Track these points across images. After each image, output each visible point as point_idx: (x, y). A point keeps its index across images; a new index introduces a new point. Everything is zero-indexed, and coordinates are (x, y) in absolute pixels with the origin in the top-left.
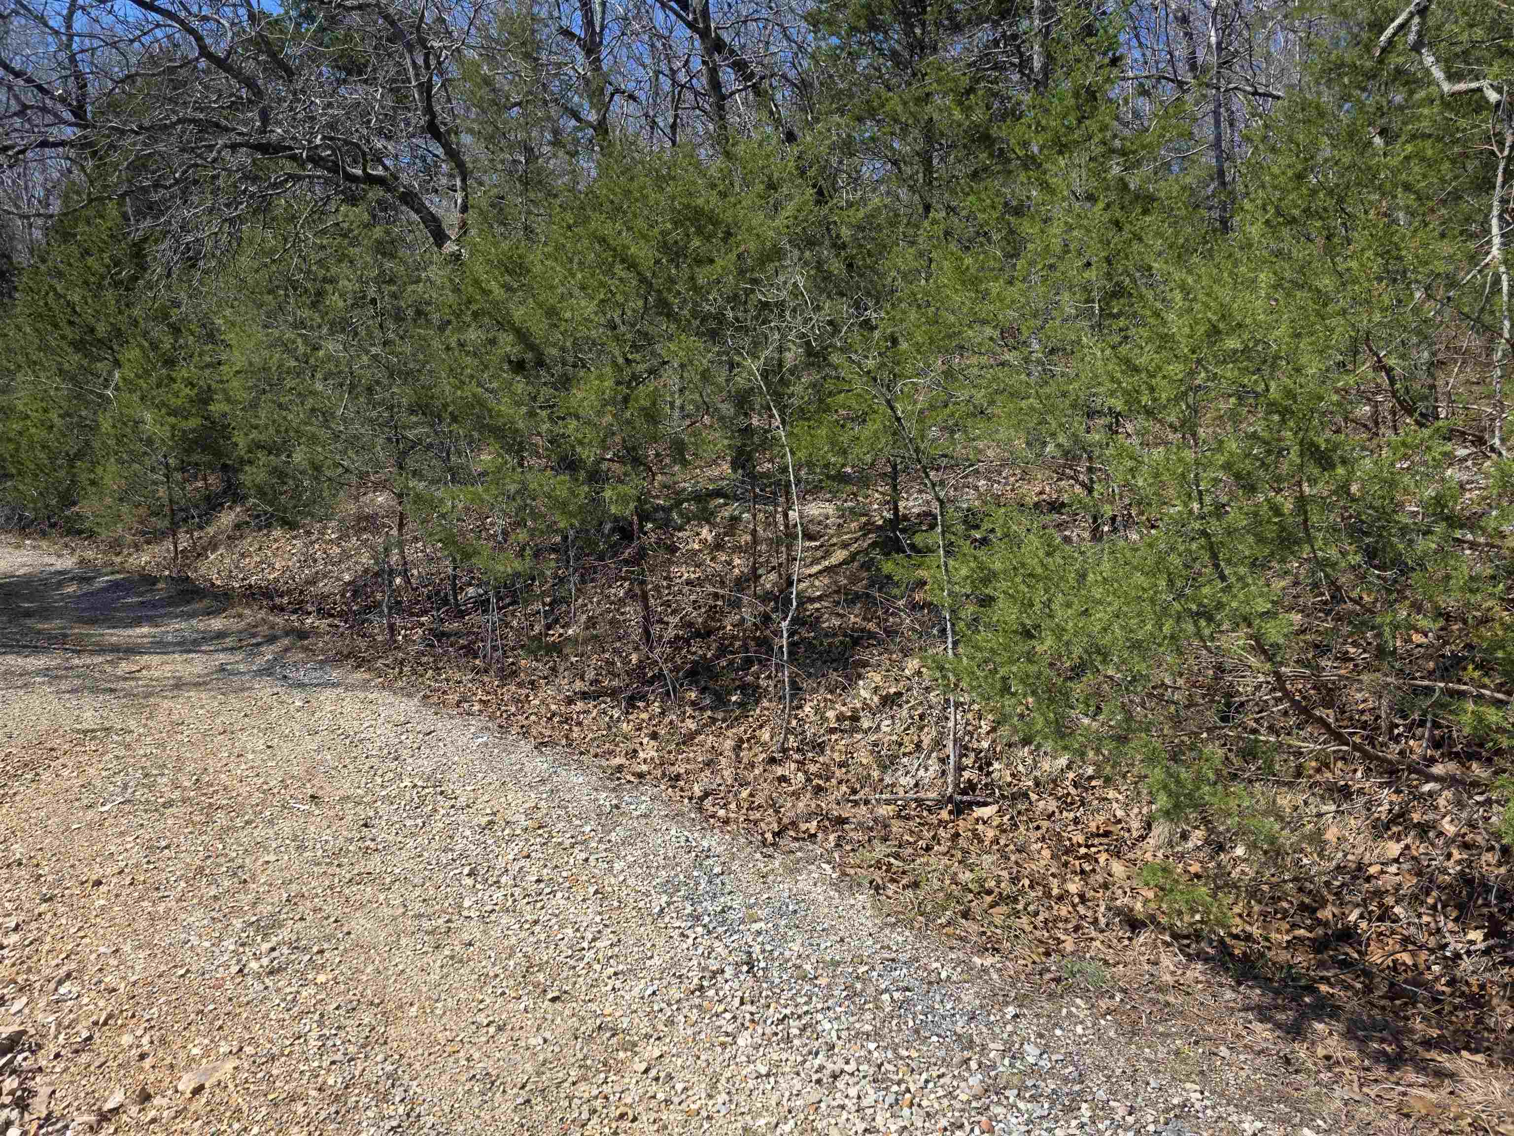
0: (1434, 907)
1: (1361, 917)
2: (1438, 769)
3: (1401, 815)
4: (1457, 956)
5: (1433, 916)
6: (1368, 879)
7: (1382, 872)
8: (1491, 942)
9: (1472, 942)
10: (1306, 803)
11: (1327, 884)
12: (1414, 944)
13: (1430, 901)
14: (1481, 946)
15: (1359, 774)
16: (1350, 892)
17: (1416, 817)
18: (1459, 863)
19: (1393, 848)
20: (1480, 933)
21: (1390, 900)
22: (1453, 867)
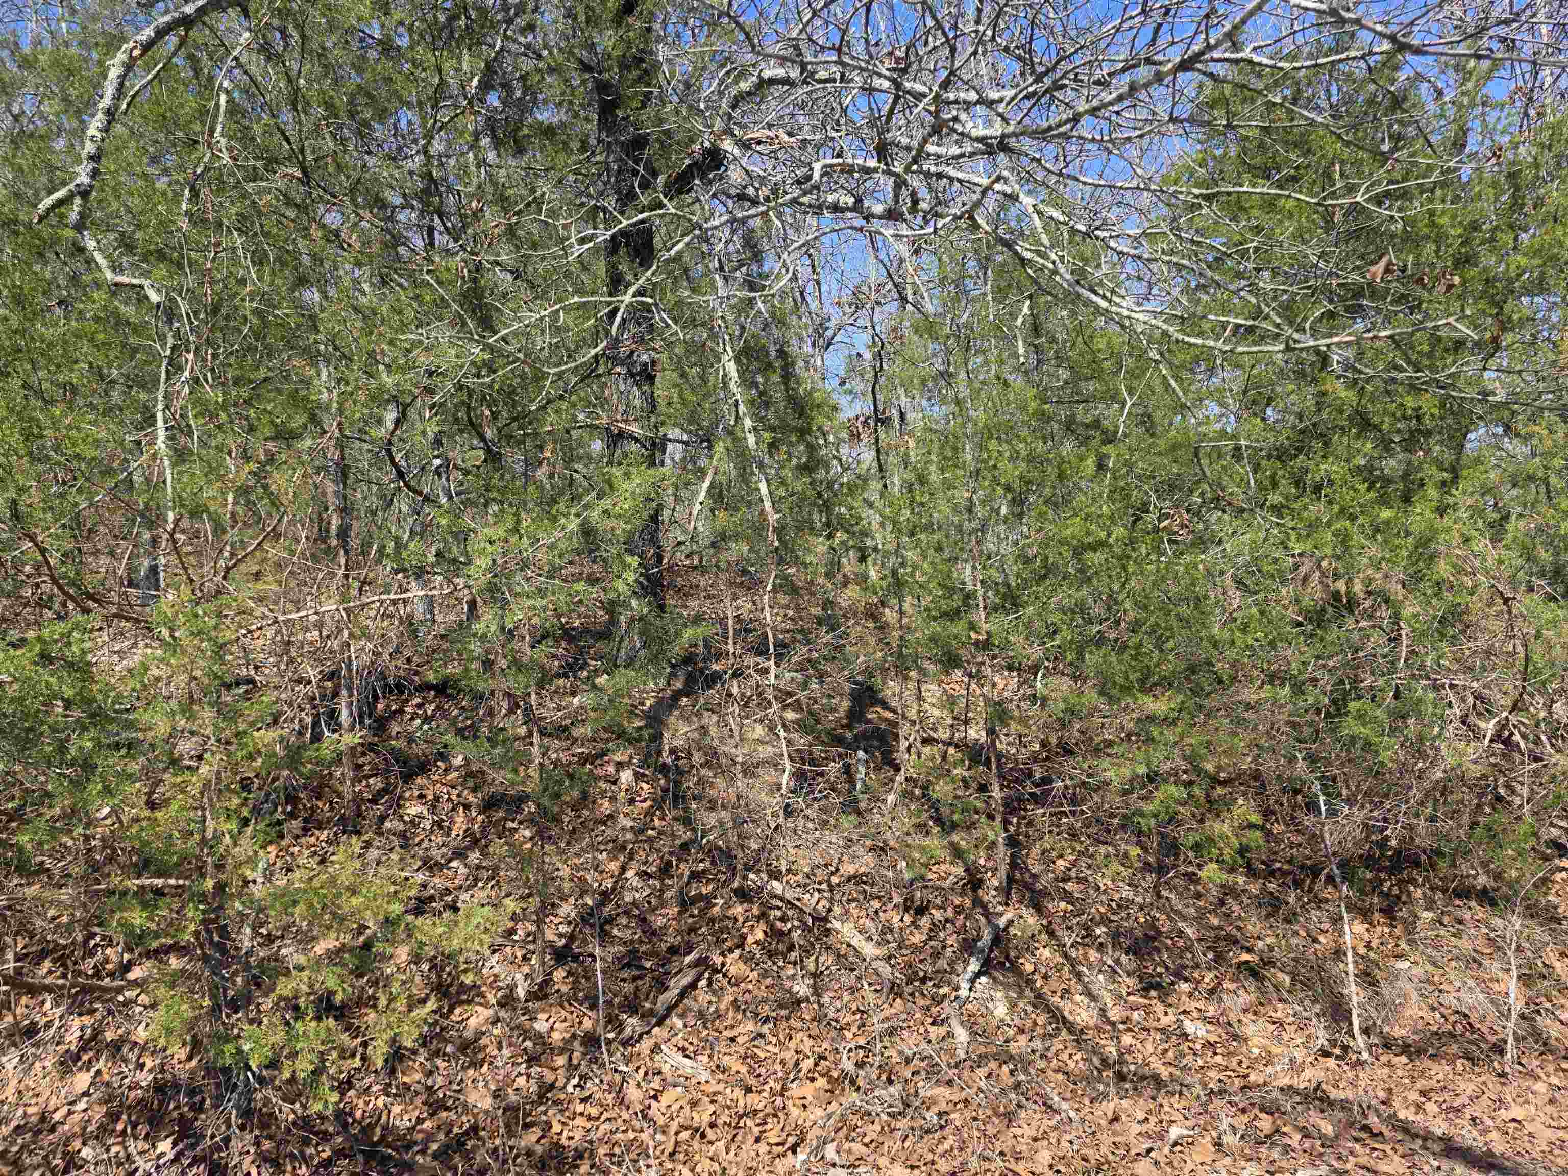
0: (124, 1133)
2: (135, 974)
3: (94, 1038)
5: (122, 1143)
6: (53, 1130)
7: (70, 1113)
8: (180, 1146)
9: (159, 1157)
13: (120, 1127)
14: (170, 1156)
15: (48, 1005)
17: (109, 1035)
18: (150, 1071)
19: (82, 1080)
20: (170, 1140)
21: (77, 1144)
22: (145, 1078)
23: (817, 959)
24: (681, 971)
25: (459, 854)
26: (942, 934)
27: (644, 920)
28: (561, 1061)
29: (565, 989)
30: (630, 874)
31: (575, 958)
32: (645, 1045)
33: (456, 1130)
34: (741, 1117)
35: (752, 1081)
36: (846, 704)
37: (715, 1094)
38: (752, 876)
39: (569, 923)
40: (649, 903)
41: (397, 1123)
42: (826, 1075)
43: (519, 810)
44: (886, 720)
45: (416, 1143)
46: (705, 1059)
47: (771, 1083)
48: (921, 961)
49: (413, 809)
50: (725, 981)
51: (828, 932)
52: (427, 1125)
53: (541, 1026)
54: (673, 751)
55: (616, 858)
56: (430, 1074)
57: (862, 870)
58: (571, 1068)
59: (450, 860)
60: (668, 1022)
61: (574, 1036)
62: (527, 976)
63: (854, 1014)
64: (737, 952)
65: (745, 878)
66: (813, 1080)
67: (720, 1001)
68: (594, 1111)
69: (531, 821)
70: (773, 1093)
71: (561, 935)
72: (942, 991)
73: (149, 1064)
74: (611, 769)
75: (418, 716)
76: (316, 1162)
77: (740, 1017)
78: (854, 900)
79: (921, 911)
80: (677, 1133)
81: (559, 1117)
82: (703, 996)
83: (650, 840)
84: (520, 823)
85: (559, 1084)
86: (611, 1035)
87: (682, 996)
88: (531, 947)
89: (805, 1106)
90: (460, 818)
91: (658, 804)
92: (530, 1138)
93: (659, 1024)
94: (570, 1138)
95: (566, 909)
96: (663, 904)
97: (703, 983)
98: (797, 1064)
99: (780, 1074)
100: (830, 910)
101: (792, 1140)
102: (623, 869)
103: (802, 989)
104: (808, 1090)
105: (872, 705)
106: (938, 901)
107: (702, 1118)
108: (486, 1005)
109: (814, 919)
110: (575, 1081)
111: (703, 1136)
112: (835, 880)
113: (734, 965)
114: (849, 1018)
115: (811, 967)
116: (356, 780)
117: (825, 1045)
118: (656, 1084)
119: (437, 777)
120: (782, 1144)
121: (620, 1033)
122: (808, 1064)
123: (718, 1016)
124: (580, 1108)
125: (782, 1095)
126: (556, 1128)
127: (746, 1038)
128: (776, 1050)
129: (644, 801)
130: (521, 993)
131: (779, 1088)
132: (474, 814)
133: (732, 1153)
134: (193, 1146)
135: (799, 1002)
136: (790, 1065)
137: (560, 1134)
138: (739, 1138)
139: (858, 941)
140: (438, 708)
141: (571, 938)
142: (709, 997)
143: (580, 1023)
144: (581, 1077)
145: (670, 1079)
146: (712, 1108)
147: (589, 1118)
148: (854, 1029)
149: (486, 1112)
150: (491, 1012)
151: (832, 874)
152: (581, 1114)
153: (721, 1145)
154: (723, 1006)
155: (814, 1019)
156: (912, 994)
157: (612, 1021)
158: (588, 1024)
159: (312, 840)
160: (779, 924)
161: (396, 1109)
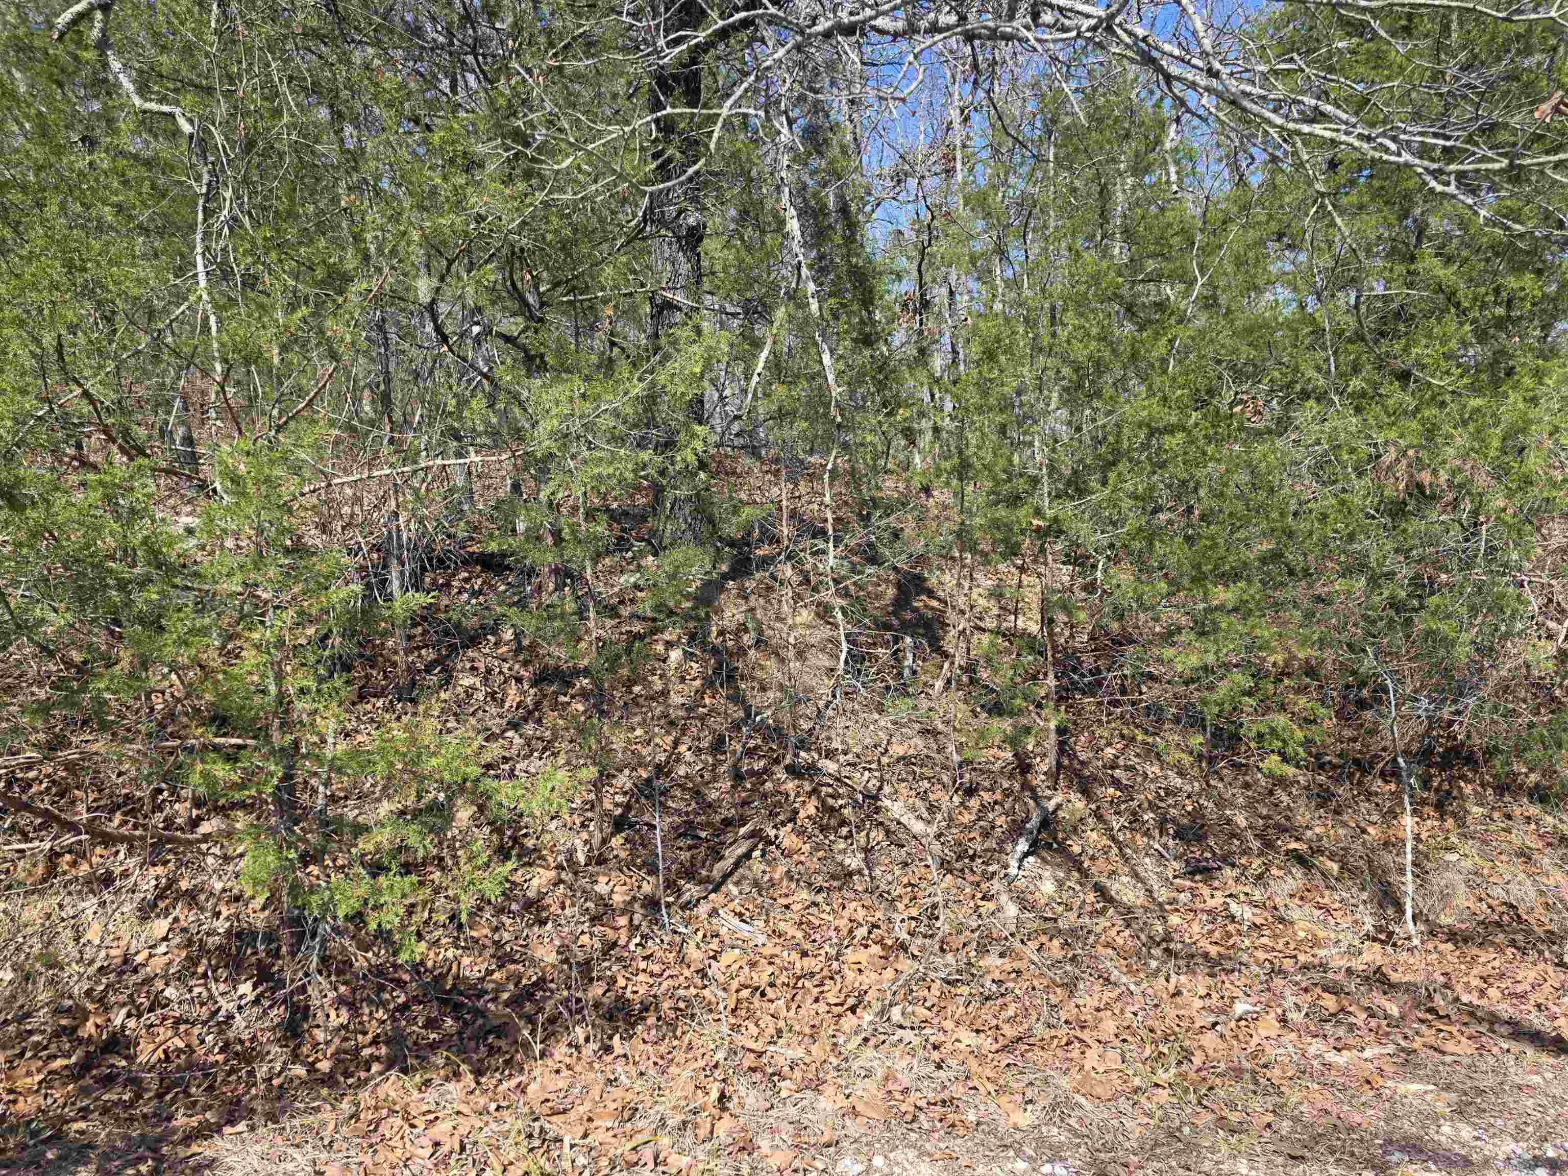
0: (205, 975)
1: (129, 1015)
2: (205, 828)
3: (168, 887)
4: (230, 1017)
5: (205, 985)
6: (135, 971)
7: (151, 956)
8: (260, 989)
9: (241, 997)
10: (61, 906)
11: (89, 993)
12: (186, 1022)
13: (200, 970)
14: (251, 997)
15: (121, 856)
16: (115, 991)
17: (184, 885)
18: (227, 918)
19: (161, 926)
20: (249, 984)
21: (159, 984)
22: (222, 926)
23: (867, 835)
24: (735, 841)
25: (514, 726)
26: (991, 815)
27: (698, 792)
28: (623, 921)
29: (623, 855)
30: (683, 748)
31: (631, 826)
32: (703, 909)
33: (524, 981)
34: (799, 978)
35: (807, 946)
36: (891, 592)
37: (772, 956)
38: (803, 754)
39: (625, 793)
40: (702, 776)
41: (467, 973)
42: (880, 942)
43: (570, 685)
44: (932, 608)
45: (486, 992)
46: (761, 924)
47: (827, 948)
48: (970, 840)
49: (467, 681)
50: (778, 853)
51: (878, 810)
52: (497, 976)
53: (602, 888)
54: (721, 633)
55: (668, 733)
56: (496, 929)
57: (912, 751)
58: (633, 928)
59: (504, 731)
60: (724, 889)
61: (634, 899)
62: (586, 842)
63: (905, 886)
64: (790, 826)
65: (796, 755)
66: (866, 947)
67: (773, 871)
68: (656, 969)
69: (584, 695)
70: (828, 958)
71: (617, 805)
72: (991, 869)
73: (225, 912)
74: (660, 648)
75: (466, 591)
76: (391, 1007)
77: (793, 886)
78: (903, 780)
79: (970, 792)
80: (737, 991)
81: (623, 972)
82: (757, 866)
83: (702, 718)
84: (573, 697)
85: (622, 942)
86: (671, 899)
87: (737, 865)
88: (589, 814)
89: (860, 970)
90: (513, 690)
91: (709, 683)
92: (597, 990)
93: (715, 890)
94: (636, 992)
95: (623, 780)
96: (715, 779)
97: (757, 853)
98: (851, 931)
99: (835, 940)
100: (880, 788)
101: (851, 1001)
102: (676, 743)
103: (854, 862)
104: (862, 955)
105: (918, 594)
106: (987, 784)
107: (762, 977)
108: (547, 868)
109: (865, 797)
110: (637, 940)
111: (763, 994)
112: (885, 760)
113: (787, 838)
114: (900, 891)
115: (863, 841)
116: (408, 652)
117: (879, 915)
118: (715, 945)
119: (487, 651)
120: (842, 1005)
121: (678, 897)
122: (861, 932)
123: (772, 883)
124: (642, 965)
125: (837, 959)
126: (621, 982)
127: (800, 906)
128: (831, 918)
129: (694, 679)
130: (581, 858)
131: (834, 953)
132: (526, 687)
133: (793, 1011)
134: (273, 990)
135: (850, 874)
136: (845, 932)
137: (625, 988)
138: (798, 998)
139: (908, 819)
140: (484, 582)
141: (628, 807)
142: (763, 867)
143: (639, 887)
144: (642, 937)
145: (728, 941)
146: (770, 969)
147: (652, 975)
148: (906, 901)
149: (554, 966)
150: (553, 873)
151: (883, 754)
152: (644, 971)
153: (781, 1002)
154: (777, 876)
155: (866, 891)
156: (962, 870)
157: (670, 885)
158: (647, 888)
159: (369, 707)
160: (831, 801)
161: (466, 961)
